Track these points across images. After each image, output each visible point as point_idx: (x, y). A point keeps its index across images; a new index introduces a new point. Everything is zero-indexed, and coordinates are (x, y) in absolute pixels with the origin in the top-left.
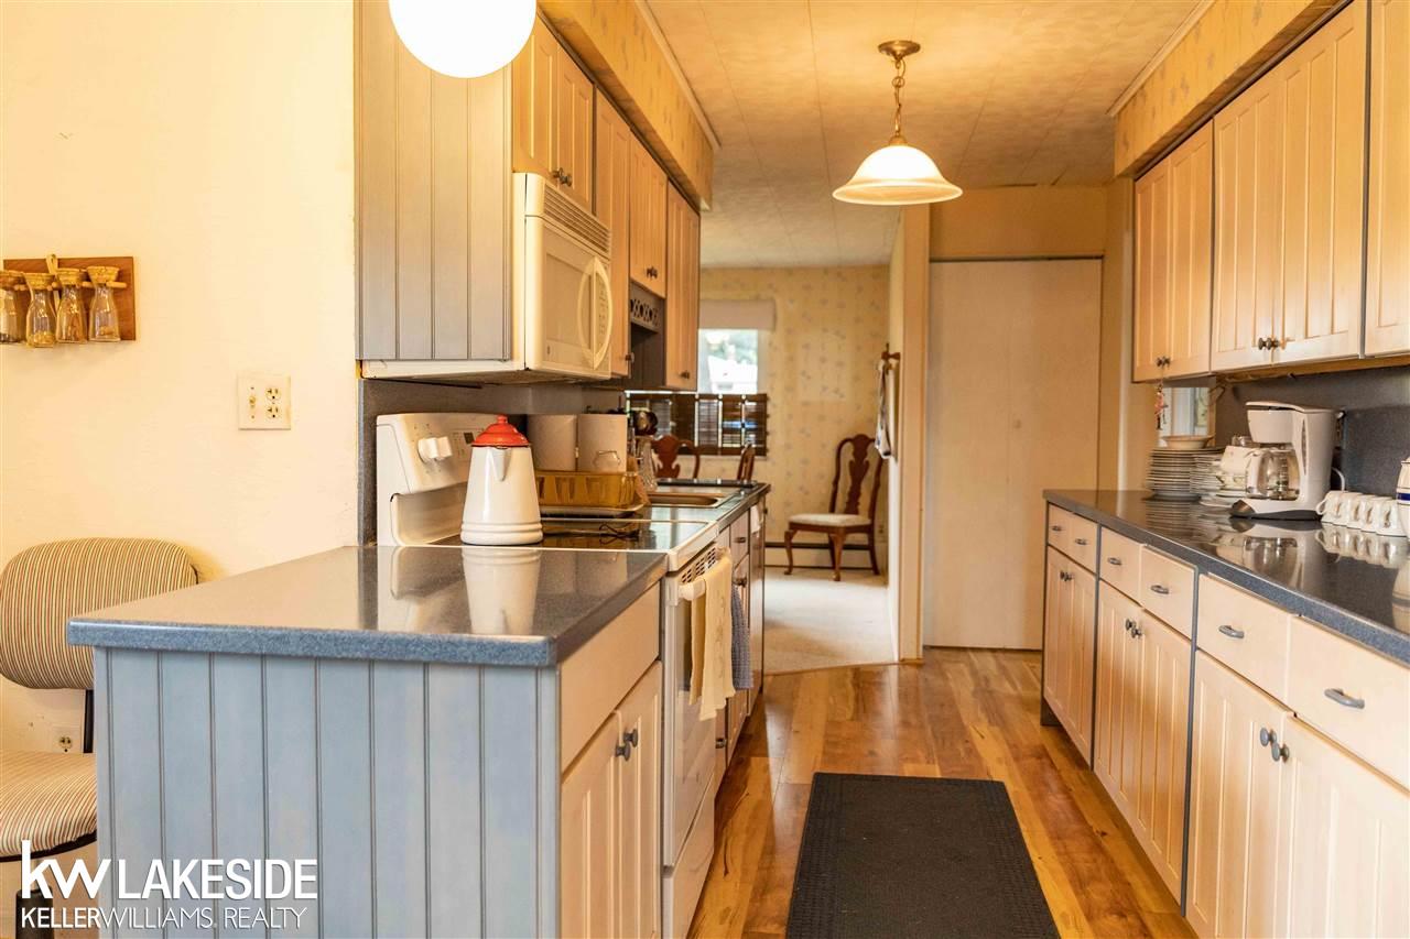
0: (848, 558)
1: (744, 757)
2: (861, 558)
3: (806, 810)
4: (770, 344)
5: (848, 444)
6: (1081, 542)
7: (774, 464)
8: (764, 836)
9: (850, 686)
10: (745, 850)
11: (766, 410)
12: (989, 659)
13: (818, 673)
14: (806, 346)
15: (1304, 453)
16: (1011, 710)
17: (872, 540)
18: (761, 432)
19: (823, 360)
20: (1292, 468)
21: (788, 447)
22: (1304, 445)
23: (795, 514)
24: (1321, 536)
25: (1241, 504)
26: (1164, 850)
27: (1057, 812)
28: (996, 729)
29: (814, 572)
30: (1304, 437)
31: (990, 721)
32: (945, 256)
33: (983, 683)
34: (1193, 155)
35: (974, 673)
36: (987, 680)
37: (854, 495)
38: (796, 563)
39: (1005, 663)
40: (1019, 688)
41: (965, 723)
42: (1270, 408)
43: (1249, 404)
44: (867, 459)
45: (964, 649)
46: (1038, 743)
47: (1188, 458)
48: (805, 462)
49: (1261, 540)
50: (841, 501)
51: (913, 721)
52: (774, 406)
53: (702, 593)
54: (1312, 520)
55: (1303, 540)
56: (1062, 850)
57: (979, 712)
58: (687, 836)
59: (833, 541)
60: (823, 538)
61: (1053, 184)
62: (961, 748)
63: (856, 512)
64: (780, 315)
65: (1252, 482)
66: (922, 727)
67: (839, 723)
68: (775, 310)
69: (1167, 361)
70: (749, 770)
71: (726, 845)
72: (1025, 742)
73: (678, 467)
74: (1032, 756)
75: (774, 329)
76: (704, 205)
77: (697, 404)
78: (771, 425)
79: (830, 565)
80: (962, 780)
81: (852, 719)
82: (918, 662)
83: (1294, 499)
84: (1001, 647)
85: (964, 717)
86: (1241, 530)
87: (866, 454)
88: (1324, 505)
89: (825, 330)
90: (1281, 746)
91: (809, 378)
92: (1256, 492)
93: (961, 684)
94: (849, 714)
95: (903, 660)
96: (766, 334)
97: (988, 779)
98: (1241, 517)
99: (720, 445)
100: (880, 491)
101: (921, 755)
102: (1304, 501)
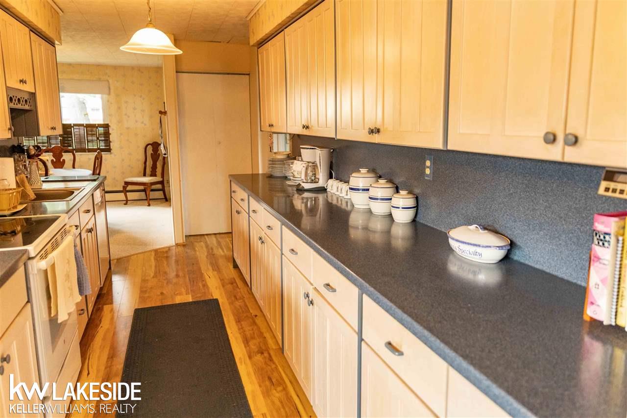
0: (154, 195)
1: (100, 306)
2: (159, 194)
3: (130, 329)
4: (108, 101)
5: (150, 146)
6: (242, 200)
7: (115, 155)
8: (108, 348)
9: (153, 260)
10: (99, 359)
11: (109, 131)
12: (213, 238)
13: (139, 255)
14: (126, 102)
15: (320, 165)
16: (222, 262)
17: (163, 186)
18: (107, 141)
19: (135, 109)
20: (316, 170)
21: (121, 148)
22: (320, 162)
23: (128, 178)
24: (327, 197)
25: (299, 184)
26: (276, 327)
27: (239, 309)
28: (215, 273)
29: (138, 202)
30: (320, 159)
31: (213, 270)
32: (183, 70)
33: (211, 251)
34: (278, 43)
35: (207, 246)
36: (212, 249)
37: (154, 167)
38: (129, 199)
39: (220, 240)
40: (225, 251)
41: (203, 272)
42: (308, 148)
43: (301, 146)
44: (159, 152)
45: (203, 235)
46: (232, 277)
47: (282, 161)
48: (130, 154)
49: (307, 198)
50: (148, 171)
51: (181, 274)
52: (113, 129)
53: (53, 263)
54: (323, 190)
55: (321, 197)
56: (240, 327)
57: (209, 265)
58: (59, 374)
59: (146, 189)
60: (142, 187)
61: (228, 42)
62: (200, 285)
63: (155, 176)
64: (112, 88)
65: (303, 177)
66: (185, 276)
67: (147, 280)
68: (109, 84)
69: (272, 125)
70: (103, 313)
71: (89, 359)
72: (227, 278)
73: (64, 161)
74: (229, 283)
75: (109, 94)
76: (56, 42)
77: (72, 128)
78: (112, 138)
79: (145, 198)
80: (200, 301)
81: (153, 277)
82: (184, 244)
83: (318, 182)
84: (218, 232)
85: (202, 269)
86: (301, 195)
87: (158, 150)
88: (327, 185)
89: (135, 96)
90: (311, 300)
91: (129, 117)
92: (304, 181)
93: (201, 253)
94: (152, 274)
95: (177, 244)
96: (105, 96)
97: (212, 298)
98: (300, 190)
99: (87, 148)
100: (166, 166)
101: (183, 290)
102: (321, 183)
